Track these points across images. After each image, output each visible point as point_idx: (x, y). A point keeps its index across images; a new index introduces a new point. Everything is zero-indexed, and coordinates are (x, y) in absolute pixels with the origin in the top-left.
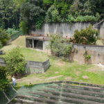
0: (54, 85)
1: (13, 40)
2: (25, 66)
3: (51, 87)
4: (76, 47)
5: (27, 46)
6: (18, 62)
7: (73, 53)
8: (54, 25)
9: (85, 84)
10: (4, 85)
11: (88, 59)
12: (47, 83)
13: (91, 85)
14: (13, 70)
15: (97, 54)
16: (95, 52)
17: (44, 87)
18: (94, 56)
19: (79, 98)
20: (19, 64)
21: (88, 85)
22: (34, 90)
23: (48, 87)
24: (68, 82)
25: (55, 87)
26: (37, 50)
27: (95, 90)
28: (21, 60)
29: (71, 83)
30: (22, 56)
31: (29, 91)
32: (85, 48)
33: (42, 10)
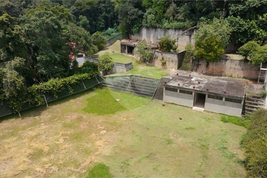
0: (127, 77)
1: (111, 44)
2: (113, 66)
3: (125, 78)
4: (156, 53)
5: (121, 52)
6: (108, 63)
7: (155, 58)
8: (151, 29)
9: (146, 78)
10: (97, 74)
11: (164, 64)
12: (123, 76)
13: (149, 78)
14: (104, 68)
15: (171, 60)
16: (169, 58)
17: (121, 78)
18: (169, 62)
19: (140, 85)
20: (108, 64)
21: (148, 78)
22: (115, 80)
23: (123, 78)
24: (136, 76)
25: (127, 79)
26: (130, 55)
27: (150, 81)
28: (110, 62)
29: (138, 76)
30: (111, 59)
31: (112, 80)
32: (162, 54)
33: (140, 12)
